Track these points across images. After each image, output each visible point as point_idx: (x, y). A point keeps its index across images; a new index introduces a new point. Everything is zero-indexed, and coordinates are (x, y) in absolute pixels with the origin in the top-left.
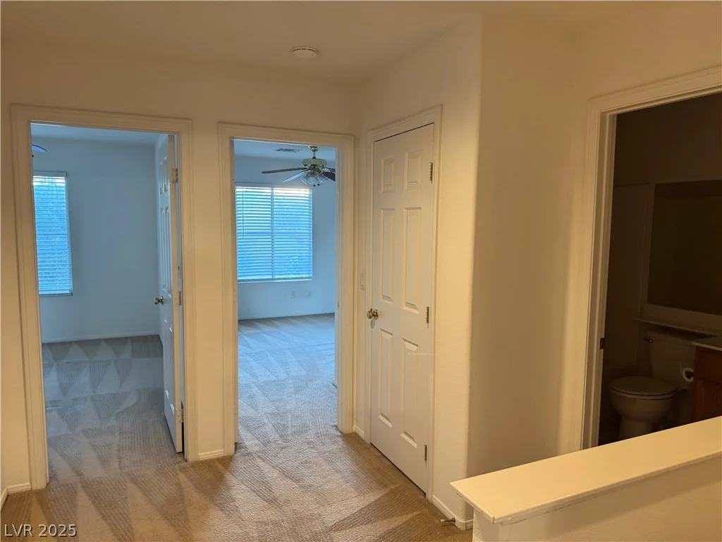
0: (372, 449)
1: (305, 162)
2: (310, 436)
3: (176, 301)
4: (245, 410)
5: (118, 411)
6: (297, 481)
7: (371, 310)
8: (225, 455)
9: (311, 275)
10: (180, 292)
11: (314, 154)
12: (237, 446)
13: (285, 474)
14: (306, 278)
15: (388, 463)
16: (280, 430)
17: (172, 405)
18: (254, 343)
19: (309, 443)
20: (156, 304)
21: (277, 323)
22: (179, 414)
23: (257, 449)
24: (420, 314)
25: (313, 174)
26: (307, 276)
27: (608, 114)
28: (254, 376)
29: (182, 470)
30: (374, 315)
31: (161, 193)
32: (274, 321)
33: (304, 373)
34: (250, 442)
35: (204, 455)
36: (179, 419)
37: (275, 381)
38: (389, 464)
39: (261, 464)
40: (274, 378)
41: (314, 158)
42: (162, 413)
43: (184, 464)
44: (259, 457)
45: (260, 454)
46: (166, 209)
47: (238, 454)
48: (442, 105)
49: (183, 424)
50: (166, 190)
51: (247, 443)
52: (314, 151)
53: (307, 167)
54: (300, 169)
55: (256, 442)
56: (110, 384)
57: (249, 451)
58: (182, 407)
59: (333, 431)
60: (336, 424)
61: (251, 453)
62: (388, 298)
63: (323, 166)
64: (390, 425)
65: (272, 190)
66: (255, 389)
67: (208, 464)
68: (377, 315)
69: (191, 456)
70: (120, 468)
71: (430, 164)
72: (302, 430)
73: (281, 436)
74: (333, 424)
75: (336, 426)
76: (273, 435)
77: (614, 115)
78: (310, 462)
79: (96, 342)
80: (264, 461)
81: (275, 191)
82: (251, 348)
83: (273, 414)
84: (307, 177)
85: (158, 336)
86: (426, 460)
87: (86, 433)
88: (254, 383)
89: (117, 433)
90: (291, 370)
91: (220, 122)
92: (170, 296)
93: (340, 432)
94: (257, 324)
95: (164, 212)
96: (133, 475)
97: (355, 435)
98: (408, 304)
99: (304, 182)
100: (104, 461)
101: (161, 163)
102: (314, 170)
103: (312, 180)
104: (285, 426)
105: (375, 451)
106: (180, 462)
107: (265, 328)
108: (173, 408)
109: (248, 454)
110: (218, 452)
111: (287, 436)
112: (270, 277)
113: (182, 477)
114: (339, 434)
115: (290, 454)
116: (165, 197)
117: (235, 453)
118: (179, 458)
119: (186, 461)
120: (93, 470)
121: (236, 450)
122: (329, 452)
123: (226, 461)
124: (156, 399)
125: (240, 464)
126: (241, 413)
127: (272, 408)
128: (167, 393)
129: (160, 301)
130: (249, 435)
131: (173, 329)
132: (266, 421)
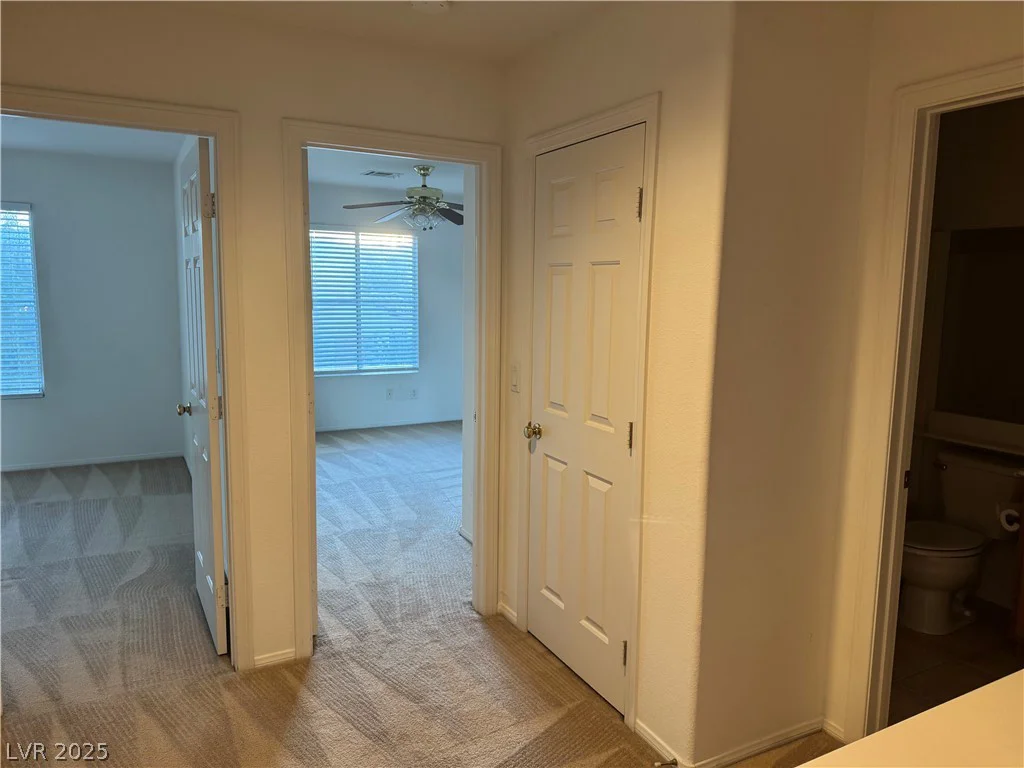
0: (531, 641)
1: (410, 193)
2: (431, 621)
3: (215, 412)
4: (326, 580)
5: (122, 583)
6: (417, 699)
7: (530, 424)
8: (298, 657)
9: (417, 365)
10: (220, 398)
11: (424, 180)
12: (316, 641)
13: (396, 688)
14: (409, 369)
15: (558, 664)
16: (383, 610)
17: (208, 578)
18: (334, 469)
19: (431, 633)
20: (180, 414)
21: (366, 437)
22: (222, 594)
23: (348, 645)
24: (617, 432)
25: (422, 211)
26: (411, 366)
27: (929, 113)
28: (335, 522)
29: (228, 685)
30: (535, 433)
31: (186, 235)
32: (362, 435)
33: (414, 516)
34: (336, 633)
35: (263, 659)
36: (221, 602)
37: (369, 530)
38: (561, 666)
39: (357, 671)
40: (369, 526)
41: (424, 186)
42: (192, 588)
43: (231, 674)
44: (353, 659)
45: (354, 655)
46: (195, 261)
47: (318, 655)
48: (660, 93)
49: (227, 609)
50: (194, 230)
51: (332, 635)
52: (424, 175)
53: (414, 200)
54: (402, 203)
55: (347, 633)
56: (107, 538)
57: (336, 648)
58: (226, 584)
59: (466, 612)
60: (470, 599)
61: (339, 653)
62: (560, 407)
63: (438, 199)
64: (561, 605)
65: (357, 235)
66: (339, 544)
67: (271, 672)
68: (540, 432)
69: (240, 660)
70: (125, 685)
71: (638, 190)
72: (417, 612)
73: (386, 622)
74: (466, 599)
75: (471, 603)
76: (372, 622)
77: (937, 114)
78: (435, 666)
79: (84, 470)
80: (362, 666)
81: (360, 237)
82: (328, 477)
83: (369, 585)
84: (413, 216)
85: (182, 459)
86: (625, 663)
87: (67, 623)
88: (336, 533)
89: (119, 623)
90: (393, 511)
91: (285, 118)
92: (203, 402)
93: (478, 613)
94: (335, 438)
95: (191, 265)
96: (147, 696)
97: (500, 618)
98: (595, 417)
99: (409, 223)
100: (98, 674)
101: (186, 186)
102: (424, 205)
103: (421, 220)
104: (390, 607)
105: (536, 645)
106: (225, 672)
107: (349, 446)
108: (211, 583)
109: (333, 655)
110: (286, 653)
111: (395, 621)
112: (355, 368)
113: (228, 698)
114: (476, 616)
115: (402, 653)
116: (192, 241)
117: (314, 653)
118: (222, 665)
119: (234, 669)
120: (79, 689)
121: (314, 648)
122: (464, 647)
123: (299, 668)
124: (181, 562)
125: (322, 672)
126: (321, 586)
127: (367, 576)
128: (200, 556)
129: (188, 410)
130: (333, 622)
131: (209, 458)
132: (359, 597)
